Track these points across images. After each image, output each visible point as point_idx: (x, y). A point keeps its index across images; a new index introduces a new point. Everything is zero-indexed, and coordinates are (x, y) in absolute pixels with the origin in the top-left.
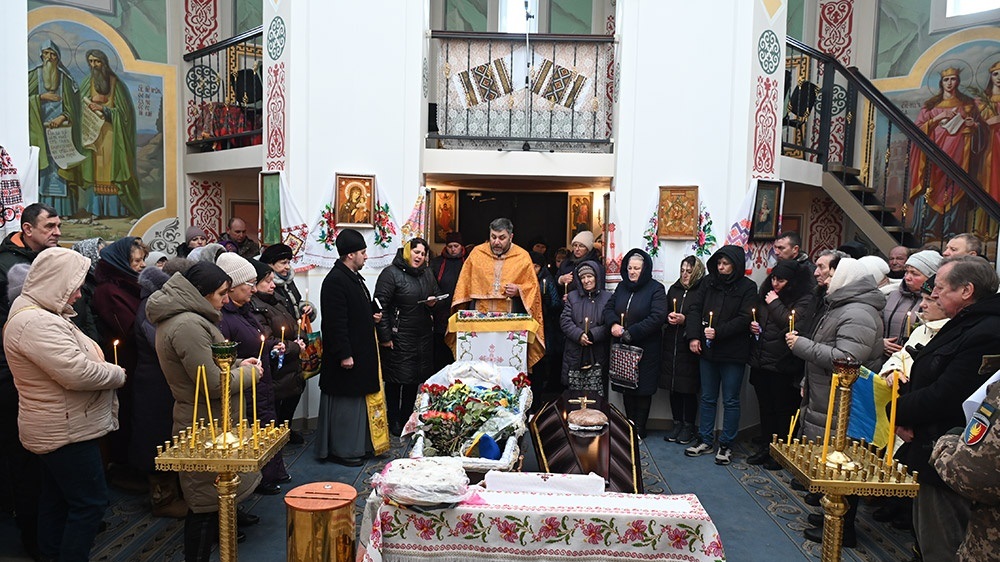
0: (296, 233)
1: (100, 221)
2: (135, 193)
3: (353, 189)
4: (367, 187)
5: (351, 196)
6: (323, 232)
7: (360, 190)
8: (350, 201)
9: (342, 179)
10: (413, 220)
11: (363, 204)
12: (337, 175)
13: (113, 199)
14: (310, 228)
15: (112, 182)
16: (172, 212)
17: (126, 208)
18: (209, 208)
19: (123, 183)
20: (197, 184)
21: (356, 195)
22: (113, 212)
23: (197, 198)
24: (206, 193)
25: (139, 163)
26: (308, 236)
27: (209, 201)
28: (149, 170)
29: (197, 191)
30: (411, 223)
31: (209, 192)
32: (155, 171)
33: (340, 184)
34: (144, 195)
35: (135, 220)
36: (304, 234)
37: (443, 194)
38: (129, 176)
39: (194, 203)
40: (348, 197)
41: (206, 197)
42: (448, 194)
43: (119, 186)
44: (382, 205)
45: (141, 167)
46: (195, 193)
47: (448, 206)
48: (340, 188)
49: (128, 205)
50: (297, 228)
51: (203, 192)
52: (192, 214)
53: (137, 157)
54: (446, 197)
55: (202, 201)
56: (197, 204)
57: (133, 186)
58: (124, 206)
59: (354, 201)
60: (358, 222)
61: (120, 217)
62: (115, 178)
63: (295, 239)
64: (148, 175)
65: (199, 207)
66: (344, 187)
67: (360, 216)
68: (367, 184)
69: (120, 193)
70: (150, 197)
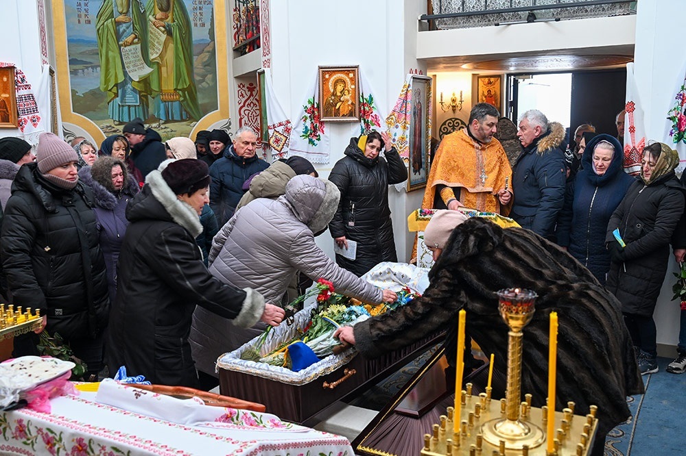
0: (280, 129)
1: (167, 125)
2: (194, 99)
3: (336, 83)
4: (351, 79)
5: (335, 89)
6: (306, 127)
7: (344, 82)
8: (334, 94)
9: (325, 72)
10: (398, 110)
11: (347, 97)
12: (320, 68)
13: (176, 104)
14: (293, 124)
15: (175, 90)
16: (225, 114)
17: (187, 113)
18: (254, 108)
19: (183, 90)
20: (244, 86)
21: (340, 88)
22: (177, 117)
23: (243, 100)
24: (252, 95)
25: (195, 71)
26: (292, 132)
27: (255, 101)
28: (204, 76)
29: (243, 92)
30: (396, 115)
31: (254, 93)
32: (210, 76)
33: (323, 77)
34: (201, 100)
35: (194, 123)
36: (288, 130)
37: (487, 80)
38: (188, 84)
39: (242, 104)
40: (332, 91)
41: (252, 98)
42: (492, 80)
43: (180, 92)
44: (366, 96)
45: (198, 75)
46: (242, 95)
47: (493, 93)
48: (325, 81)
49: (188, 110)
50: (280, 124)
51: (249, 93)
52: (240, 114)
53: (194, 66)
54: (490, 83)
55: (249, 101)
56: (244, 106)
57: (191, 92)
58: (185, 111)
59: (339, 94)
60: (343, 115)
61: (182, 120)
62: (177, 86)
63: (279, 136)
64: (203, 81)
65: (246, 108)
66: (327, 80)
67: (345, 109)
68: (351, 75)
69: (182, 99)
70: (206, 101)
